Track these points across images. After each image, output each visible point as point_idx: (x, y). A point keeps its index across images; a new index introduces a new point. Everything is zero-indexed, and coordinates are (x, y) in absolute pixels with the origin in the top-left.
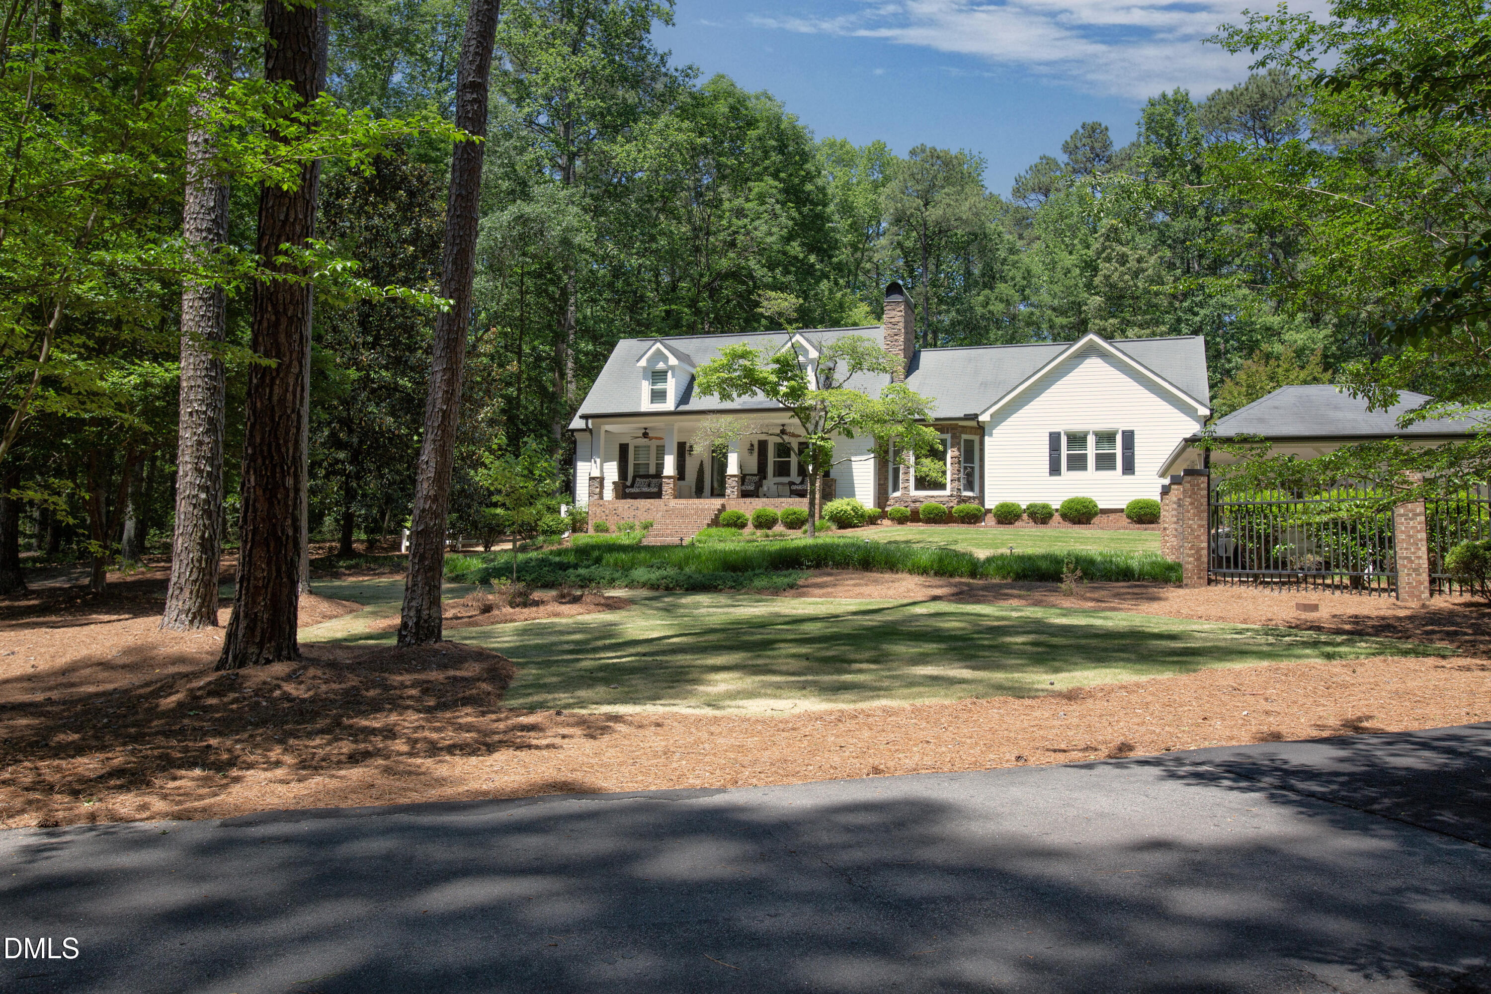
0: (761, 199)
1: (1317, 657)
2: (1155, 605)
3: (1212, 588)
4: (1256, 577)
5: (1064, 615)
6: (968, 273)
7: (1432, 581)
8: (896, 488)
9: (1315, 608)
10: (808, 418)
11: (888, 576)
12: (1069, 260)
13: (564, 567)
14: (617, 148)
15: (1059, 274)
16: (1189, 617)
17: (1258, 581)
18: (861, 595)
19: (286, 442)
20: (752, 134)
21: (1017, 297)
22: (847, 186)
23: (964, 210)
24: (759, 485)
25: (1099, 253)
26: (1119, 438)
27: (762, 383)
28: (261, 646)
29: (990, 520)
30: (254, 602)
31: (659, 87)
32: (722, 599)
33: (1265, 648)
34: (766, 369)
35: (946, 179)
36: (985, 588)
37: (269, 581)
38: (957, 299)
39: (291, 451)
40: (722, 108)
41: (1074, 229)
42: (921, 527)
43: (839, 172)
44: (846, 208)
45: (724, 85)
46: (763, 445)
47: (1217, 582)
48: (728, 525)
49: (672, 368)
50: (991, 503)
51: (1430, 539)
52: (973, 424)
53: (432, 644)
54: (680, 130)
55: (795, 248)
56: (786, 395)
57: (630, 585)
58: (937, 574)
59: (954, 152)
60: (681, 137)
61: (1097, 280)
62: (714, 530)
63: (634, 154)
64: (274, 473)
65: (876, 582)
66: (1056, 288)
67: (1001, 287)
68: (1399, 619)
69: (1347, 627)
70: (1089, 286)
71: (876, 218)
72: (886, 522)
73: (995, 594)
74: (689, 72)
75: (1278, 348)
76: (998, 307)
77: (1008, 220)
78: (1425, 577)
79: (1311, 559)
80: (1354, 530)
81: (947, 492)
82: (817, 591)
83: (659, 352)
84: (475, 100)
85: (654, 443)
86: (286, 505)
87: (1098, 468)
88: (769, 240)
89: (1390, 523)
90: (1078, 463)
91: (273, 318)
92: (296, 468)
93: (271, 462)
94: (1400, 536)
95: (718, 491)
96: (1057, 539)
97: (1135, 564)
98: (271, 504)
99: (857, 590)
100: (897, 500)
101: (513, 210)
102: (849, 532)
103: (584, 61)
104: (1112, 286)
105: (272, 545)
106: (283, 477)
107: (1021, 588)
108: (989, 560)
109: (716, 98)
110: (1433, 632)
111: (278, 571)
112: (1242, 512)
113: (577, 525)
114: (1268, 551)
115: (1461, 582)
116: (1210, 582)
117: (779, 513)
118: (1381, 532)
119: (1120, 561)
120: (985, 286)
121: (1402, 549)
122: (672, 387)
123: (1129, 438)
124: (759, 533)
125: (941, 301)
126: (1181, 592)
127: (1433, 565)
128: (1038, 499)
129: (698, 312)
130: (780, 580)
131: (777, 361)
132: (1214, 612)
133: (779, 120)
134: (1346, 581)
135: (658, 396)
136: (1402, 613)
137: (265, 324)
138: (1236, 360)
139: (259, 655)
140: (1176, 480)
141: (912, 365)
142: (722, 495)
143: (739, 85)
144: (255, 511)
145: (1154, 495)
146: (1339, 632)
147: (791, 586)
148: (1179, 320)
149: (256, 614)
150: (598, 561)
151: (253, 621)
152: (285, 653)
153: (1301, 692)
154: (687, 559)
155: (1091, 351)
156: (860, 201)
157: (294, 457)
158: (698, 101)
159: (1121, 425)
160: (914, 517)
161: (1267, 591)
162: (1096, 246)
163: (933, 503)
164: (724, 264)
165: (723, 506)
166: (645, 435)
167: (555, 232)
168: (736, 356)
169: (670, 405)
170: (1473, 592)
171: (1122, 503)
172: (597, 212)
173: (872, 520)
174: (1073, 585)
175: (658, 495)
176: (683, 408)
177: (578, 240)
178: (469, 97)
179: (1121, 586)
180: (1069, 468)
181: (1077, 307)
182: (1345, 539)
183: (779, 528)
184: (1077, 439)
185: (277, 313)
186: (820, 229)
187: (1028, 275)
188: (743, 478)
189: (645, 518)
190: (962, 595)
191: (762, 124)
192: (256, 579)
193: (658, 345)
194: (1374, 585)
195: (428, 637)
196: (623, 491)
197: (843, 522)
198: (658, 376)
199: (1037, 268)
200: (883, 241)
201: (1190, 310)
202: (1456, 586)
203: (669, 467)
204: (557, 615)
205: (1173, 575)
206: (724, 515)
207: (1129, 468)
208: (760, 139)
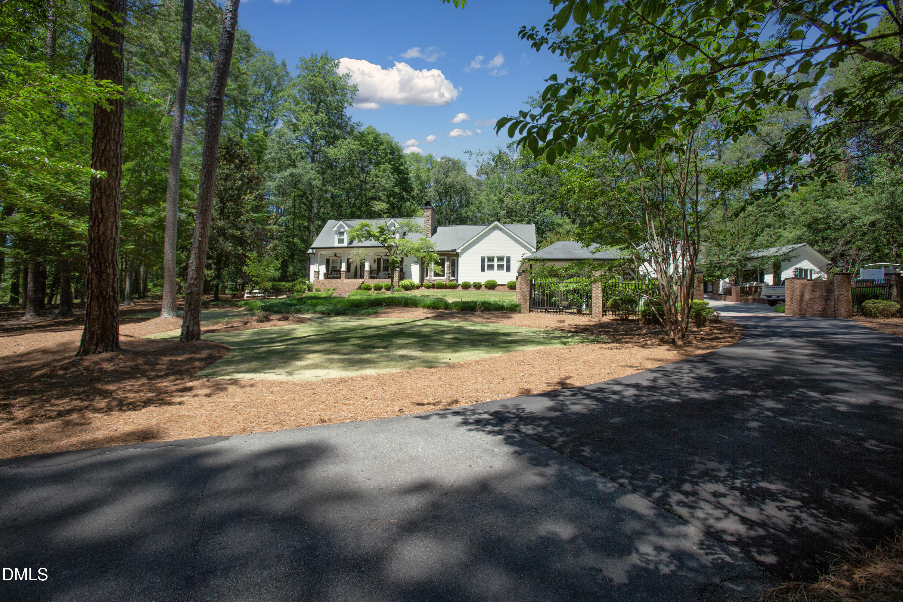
0: (384, 171)
1: (559, 343)
2: (509, 320)
3: (531, 313)
4: (546, 309)
5: (473, 325)
6: (461, 202)
7: (603, 311)
8: (427, 276)
9: (563, 322)
10: (391, 250)
11: (413, 309)
12: (494, 198)
13: (291, 305)
14: (330, 150)
15: (491, 203)
16: (519, 326)
17: (547, 311)
18: (400, 317)
19: (107, 253)
20: (381, 147)
21: (477, 210)
22: (419, 169)
23: (459, 179)
24: (377, 274)
25: (504, 196)
26: (505, 259)
27: (374, 236)
28: (97, 345)
29: (460, 288)
30: (93, 326)
31: (348, 129)
32: (346, 318)
33: (542, 340)
34: (375, 231)
35: (453, 168)
36: (448, 314)
37: (100, 316)
38: (457, 210)
39: (110, 258)
40: (371, 138)
41: (496, 188)
42: (435, 290)
43: (416, 164)
44: (418, 177)
45: (371, 129)
46: (379, 260)
47: (532, 311)
48: (364, 289)
49: (346, 231)
50: (460, 282)
51: (603, 296)
52: (454, 253)
53: (194, 342)
54: (354, 144)
55: (397, 190)
56: (382, 241)
57: (314, 313)
58: (433, 308)
59: (456, 159)
60: (354, 147)
61: (504, 205)
62: (359, 291)
63: (336, 152)
64: (101, 267)
65: (408, 311)
66: (490, 208)
67: (471, 207)
68: (590, 326)
69: (573, 330)
70: (501, 207)
71: (429, 181)
72: (423, 288)
73: (451, 316)
74: (359, 124)
75: (561, 230)
76: (470, 214)
77: (475, 184)
78: (601, 310)
79: (565, 303)
80: (578, 293)
81: (445, 278)
82: (384, 315)
83: (341, 225)
84: (216, 106)
85: (339, 259)
86: (108, 281)
87: (498, 269)
88: (387, 186)
89: (590, 291)
90: (491, 268)
91: (99, 195)
92: (114, 265)
93: (99, 261)
94: (593, 295)
95: (362, 277)
96: (482, 295)
97: (505, 305)
98: (99, 281)
99: (400, 315)
100: (428, 280)
101: (289, 171)
102: (408, 292)
103: (318, 118)
104: (508, 208)
105: (101, 300)
106: (106, 268)
107: (463, 314)
108: (453, 303)
109: (369, 134)
110: (601, 331)
111: (105, 312)
112: (542, 286)
113: (310, 289)
114: (550, 300)
115: (612, 311)
116: (530, 311)
117: (383, 285)
118: (587, 294)
119: (500, 303)
120: (466, 206)
121: (594, 300)
122: (346, 238)
123: (509, 259)
124: (376, 292)
125: (451, 211)
126: (519, 315)
127: (604, 305)
128: (477, 281)
129: (361, 211)
130: (371, 310)
131: (380, 228)
132: (529, 323)
133: (391, 143)
134: (576, 311)
135: (341, 241)
136: (592, 323)
137: (95, 198)
138: (548, 234)
139: (96, 350)
140: (520, 274)
141: (434, 231)
142: (363, 278)
143: (377, 130)
144: (92, 284)
145: (514, 279)
146: (570, 332)
147: (376, 313)
148: (530, 220)
149: (94, 331)
150: (305, 303)
151: (92, 334)
152: (110, 348)
153: (548, 362)
154: (338, 302)
155: (496, 228)
156: (423, 175)
157: (112, 260)
158: (362, 135)
159: (505, 254)
160: (433, 286)
161: (549, 315)
162: (503, 193)
163: (440, 281)
164: (370, 194)
165: (363, 282)
166: (335, 255)
167: (305, 179)
168: (363, 226)
169: (345, 244)
170: (616, 315)
171: (506, 283)
172: (323, 173)
173: (418, 287)
174: (480, 313)
175: (339, 278)
176: (350, 246)
177: (314, 183)
178: (213, 104)
179: (498, 313)
180: (488, 269)
181: (497, 214)
182: (576, 296)
183: (383, 290)
184: (491, 259)
185: (100, 193)
186: (406, 183)
187: (481, 203)
188: (371, 272)
189: (334, 286)
190: (439, 317)
191: (385, 144)
192: (93, 315)
193: (341, 222)
194: (584, 312)
195: (192, 339)
196: (328, 276)
197: (407, 288)
198: (341, 234)
199: (484, 201)
200: (431, 189)
201: (534, 217)
202: (611, 313)
203: (344, 267)
204: (275, 326)
205: (518, 309)
206: (363, 285)
207: (508, 270)
208: (384, 149)
